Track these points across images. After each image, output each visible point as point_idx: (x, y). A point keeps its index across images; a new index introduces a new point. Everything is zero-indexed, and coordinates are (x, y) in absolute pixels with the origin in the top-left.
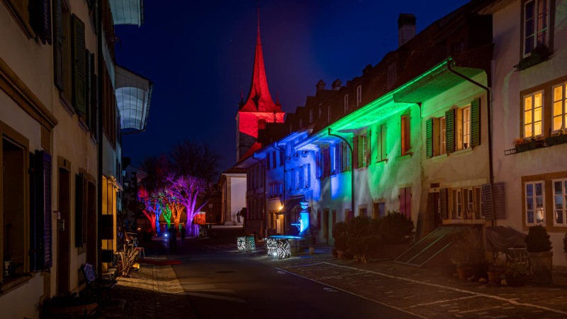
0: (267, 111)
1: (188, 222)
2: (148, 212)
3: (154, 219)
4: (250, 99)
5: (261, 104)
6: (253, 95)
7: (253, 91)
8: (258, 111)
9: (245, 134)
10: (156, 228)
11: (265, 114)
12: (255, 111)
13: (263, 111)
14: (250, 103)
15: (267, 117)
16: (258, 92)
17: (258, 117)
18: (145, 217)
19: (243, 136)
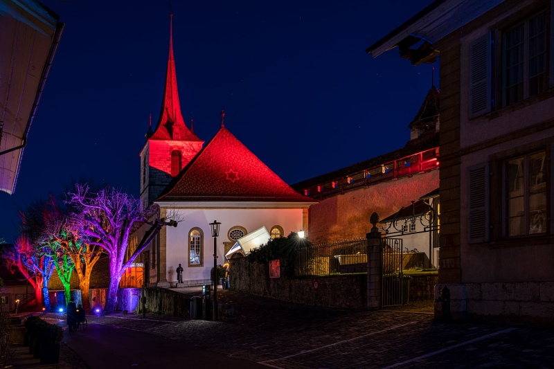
0: (182, 139)
1: (112, 285)
2: (31, 274)
3: (40, 285)
4: (161, 126)
5: (176, 129)
6: (164, 120)
7: (165, 115)
8: (172, 139)
9: (156, 169)
10: (43, 298)
11: (180, 143)
12: (168, 139)
13: (178, 140)
14: (162, 130)
15: (183, 148)
16: (171, 117)
17: (172, 148)
18: (26, 283)
19: (153, 172)
